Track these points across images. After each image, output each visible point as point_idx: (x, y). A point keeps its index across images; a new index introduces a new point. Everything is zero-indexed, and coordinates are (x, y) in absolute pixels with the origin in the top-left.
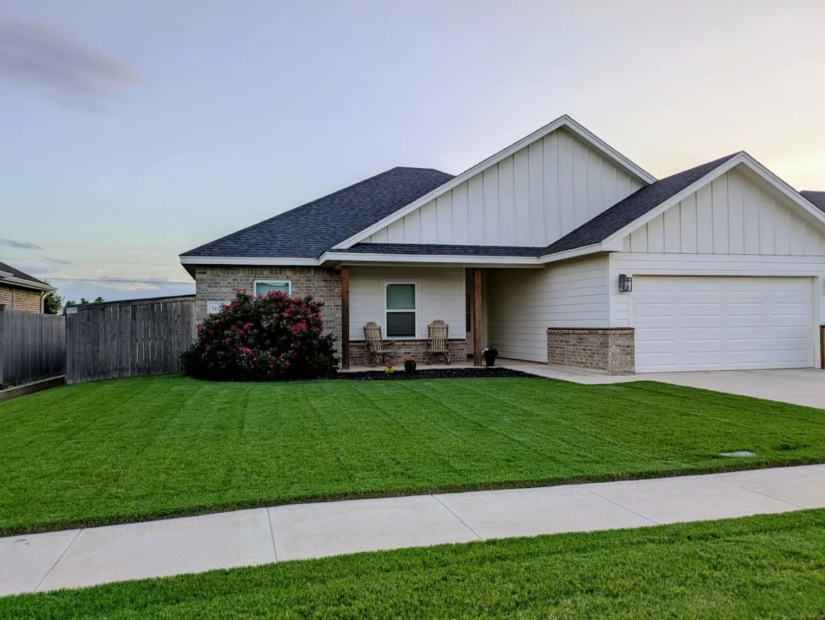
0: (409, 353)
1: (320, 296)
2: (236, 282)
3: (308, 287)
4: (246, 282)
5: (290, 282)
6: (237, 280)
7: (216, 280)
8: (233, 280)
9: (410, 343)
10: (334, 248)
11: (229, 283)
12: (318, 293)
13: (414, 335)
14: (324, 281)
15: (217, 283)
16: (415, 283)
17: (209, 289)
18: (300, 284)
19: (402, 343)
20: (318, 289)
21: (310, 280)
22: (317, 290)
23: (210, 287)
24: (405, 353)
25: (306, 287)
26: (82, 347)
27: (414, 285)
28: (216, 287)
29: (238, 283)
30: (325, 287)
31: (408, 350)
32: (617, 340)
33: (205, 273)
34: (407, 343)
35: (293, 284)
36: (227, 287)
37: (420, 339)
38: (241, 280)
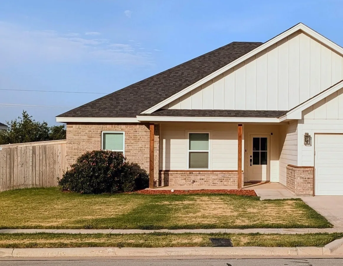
0: (203, 179)
1: (143, 141)
2: (90, 132)
3: (135, 136)
4: (96, 132)
5: (124, 133)
6: (91, 131)
7: (78, 131)
8: (89, 131)
9: (204, 173)
10: (143, 113)
11: (86, 133)
12: (142, 139)
13: (207, 167)
14: (145, 131)
15: (79, 133)
16: (209, 133)
17: (74, 137)
18: (130, 133)
19: (198, 173)
20: (142, 137)
21: (136, 131)
22: (140, 138)
23: (75, 135)
24: (200, 179)
25: (134, 135)
26: (4, 171)
27: (208, 134)
28: (78, 135)
29: (92, 133)
30: (146, 135)
31: (203, 177)
32: (301, 174)
33: (72, 127)
34: (201, 173)
35: (125, 134)
36: (85, 135)
37: (211, 170)
38: (93, 131)
